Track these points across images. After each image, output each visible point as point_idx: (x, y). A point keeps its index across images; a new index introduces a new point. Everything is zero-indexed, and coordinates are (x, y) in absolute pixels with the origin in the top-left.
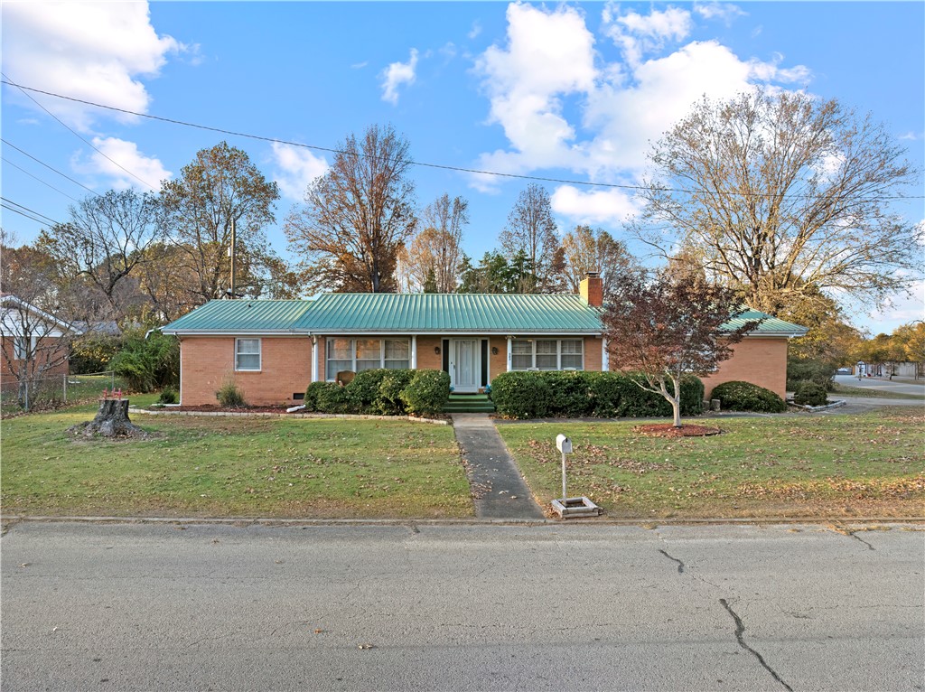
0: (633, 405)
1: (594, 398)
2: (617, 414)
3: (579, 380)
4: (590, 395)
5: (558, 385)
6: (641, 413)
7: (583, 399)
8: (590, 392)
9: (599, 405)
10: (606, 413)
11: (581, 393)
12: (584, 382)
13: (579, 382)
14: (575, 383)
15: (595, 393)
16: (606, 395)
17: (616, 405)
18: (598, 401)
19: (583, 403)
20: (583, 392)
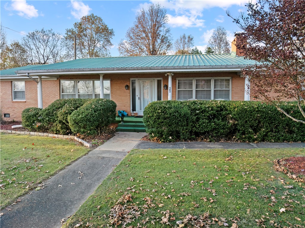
0: (272, 131)
1: (234, 124)
2: (256, 140)
3: (222, 108)
4: (231, 121)
5: (202, 112)
6: (279, 139)
7: (224, 125)
8: (232, 118)
9: (239, 131)
10: (245, 138)
11: (222, 119)
12: (227, 110)
13: (222, 110)
14: (217, 111)
15: (235, 119)
16: (246, 121)
17: (256, 131)
18: (238, 127)
19: (223, 129)
20: (224, 118)
